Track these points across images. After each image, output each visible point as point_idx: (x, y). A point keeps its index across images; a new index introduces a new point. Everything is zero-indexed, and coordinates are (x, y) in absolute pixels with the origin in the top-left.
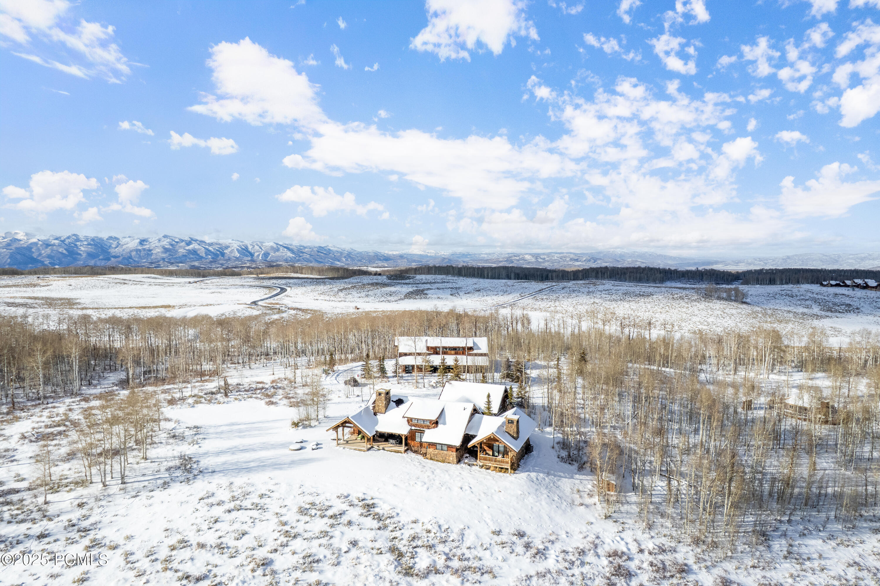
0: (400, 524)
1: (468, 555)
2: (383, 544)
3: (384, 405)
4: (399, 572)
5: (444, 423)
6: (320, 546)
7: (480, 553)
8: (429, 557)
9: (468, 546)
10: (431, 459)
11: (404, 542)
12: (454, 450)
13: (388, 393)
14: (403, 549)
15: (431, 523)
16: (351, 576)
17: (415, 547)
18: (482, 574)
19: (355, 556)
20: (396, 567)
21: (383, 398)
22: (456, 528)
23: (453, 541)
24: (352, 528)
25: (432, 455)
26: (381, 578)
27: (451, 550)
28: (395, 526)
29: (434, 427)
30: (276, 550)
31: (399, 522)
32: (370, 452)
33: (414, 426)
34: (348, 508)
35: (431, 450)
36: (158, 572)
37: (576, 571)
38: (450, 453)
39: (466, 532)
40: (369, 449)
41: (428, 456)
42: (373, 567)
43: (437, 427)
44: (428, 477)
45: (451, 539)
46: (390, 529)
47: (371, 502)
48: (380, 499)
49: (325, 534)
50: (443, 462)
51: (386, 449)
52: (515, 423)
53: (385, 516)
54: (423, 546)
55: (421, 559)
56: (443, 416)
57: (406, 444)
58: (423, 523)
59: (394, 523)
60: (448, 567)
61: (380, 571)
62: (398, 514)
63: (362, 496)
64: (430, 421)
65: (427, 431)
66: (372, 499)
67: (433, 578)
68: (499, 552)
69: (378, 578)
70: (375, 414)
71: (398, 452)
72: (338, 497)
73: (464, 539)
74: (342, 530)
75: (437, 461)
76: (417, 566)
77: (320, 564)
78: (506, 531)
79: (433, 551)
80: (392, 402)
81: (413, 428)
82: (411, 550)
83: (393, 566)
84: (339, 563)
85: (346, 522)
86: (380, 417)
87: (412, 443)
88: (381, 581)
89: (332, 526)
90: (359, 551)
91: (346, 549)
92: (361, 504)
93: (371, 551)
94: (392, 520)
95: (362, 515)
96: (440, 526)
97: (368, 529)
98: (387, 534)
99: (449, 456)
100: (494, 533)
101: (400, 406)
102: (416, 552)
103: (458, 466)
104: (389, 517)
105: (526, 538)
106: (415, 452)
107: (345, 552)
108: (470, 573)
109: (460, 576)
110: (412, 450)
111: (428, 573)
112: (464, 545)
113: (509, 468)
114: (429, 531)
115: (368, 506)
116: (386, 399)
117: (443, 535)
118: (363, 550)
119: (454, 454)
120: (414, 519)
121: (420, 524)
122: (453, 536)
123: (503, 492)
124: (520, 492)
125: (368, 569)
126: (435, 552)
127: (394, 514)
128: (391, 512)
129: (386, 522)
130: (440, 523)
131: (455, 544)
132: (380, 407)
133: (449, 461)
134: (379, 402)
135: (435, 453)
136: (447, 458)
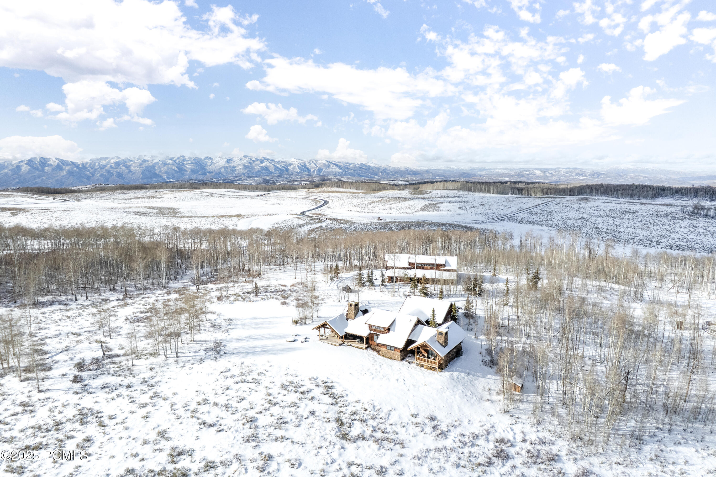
0: (347, 402)
1: (389, 429)
2: (332, 415)
3: (354, 313)
4: (338, 436)
5: (394, 331)
6: (290, 412)
7: (398, 429)
8: (361, 428)
9: (391, 423)
10: (383, 356)
11: (347, 415)
12: (399, 351)
13: (357, 305)
14: (345, 420)
15: (368, 404)
16: (305, 435)
17: (354, 420)
18: (396, 444)
19: (311, 422)
20: (337, 432)
21: (353, 309)
22: (385, 410)
23: (381, 418)
24: (313, 402)
25: (384, 353)
26: (324, 439)
27: (378, 425)
28: (343, 403)
29: (386, 333)
30: (261, 412)
31: (347, 401)
32: (341, 347)
33: (373, 330)
34: (314, 387)
35: (383, 349)
36: (188, 418)
37: (466, 450)
38: (396, 352)
39: (392, 413)
40: (341, 345)
41: (381, 353)
42: (321, 431)
43: (388, 333)
45: (380, 417)
46: (339, 405)
47: (330, 384)
48: (338, 383)
49: (294, 404)
50: (391, 358)
51: (353, 345)
52: (444, 335)
53: (339, 395)
54: (359, 420)
55: (355, 429)
56: (394, 325)
57: (367, 343)
58: (363, 403)
59: (343, 401)
60: (372, 436)
61: (324, 434)
62: (347, 395)
63: (326, 380)
64: (384, 328)
65: (381, 335)
66: (332, 382)
67: (360, 443)
68: (412, 430)
69: (322, 438)
70: (347, 319)
71: (361, 348)
72: (310, 379)
73: (390, 418)
74: (306, 403)
75: (387, 357)
76: (351, 434)
77: (287, 425)
78: (422, 415)
79: (365, 424)
80: (360, 312)
81: (372, 332)
82: (350, 422)
83: (335, 431)
84: (299, 426)
85: (310, 398)
86: (350, 321)
87: (370, 343)
88: (324, 441)
89: (300, 399)
90: (315, 419)
91: (306, 417)
92: (323, 385)
93: (323, 419)
94: (342, 399)
95: (322, 393)
96: (374, 407)
97: (324, 404)
98: (336, 408)
99: (396, 355)
100: (412, 415)
101: (365, 315)
102: (353, 424)
103: (401, 362)
104: (341, 397)
105: (435, 422)
106: (373, 349)
107: (306, 418)
108: (387, 442)
109: (378, 444)
110: (371, 348)
111: (357, 439)
112: (389, 422)
113: (437, 367)
114: (366, 410)
115: (328, 387)
116: (355, 309)
117: (375, 413)
118: (318, 418)
119: (399, 353)
120: (357, 400)
121: (361, 404)
122: (382, 415)
124: (441, 387)
125: (318, 432)
126: (367, 425)
127: (345, 395)
128: (342, 393)
129: (338, 400)
130: (375, 404)
131: (382, 421)
132: (351, 315)
133: (395, 359)
134: (350, 311)
135: (386, 351)
136: (394, 356)
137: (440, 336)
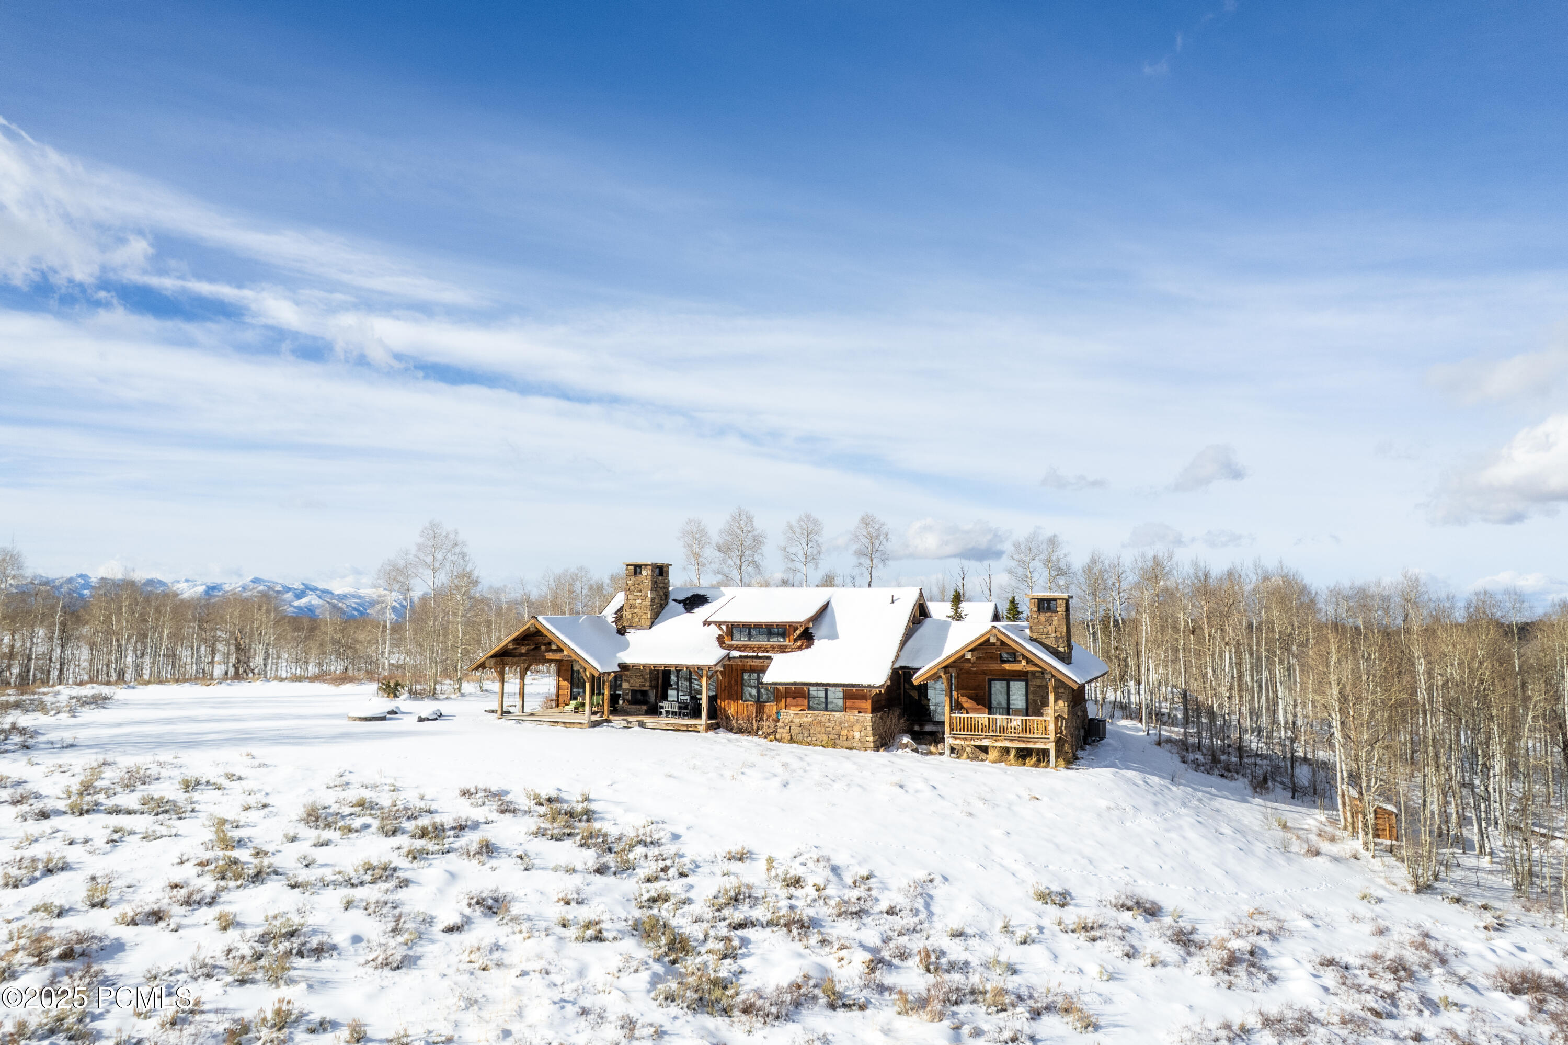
0: (684, 860)
1: (955, 951)
2: (610, 912)
3: (648, 603)
4: (670, 998)
5: (833, 636)
6: (348, 905)
7: (1011, 952)
8: (800, 955)
9: (956, 926)
10: (792, 740)
11: (698, 908)
12: (868, 705)
13: (661, 571)
14: (695, 931)
15: (801, 859)
16: (452, 1000)
17: (741, 926)
18: (1036, 1014)
19: (488, 941)
20: (656, 980)
21: (648, 582)
22: (899, 878)
23: (891, 912)
24: (494, 862)
25: (795, 730)
26: (584, 1012)
27: (886, 940)
28: (662, 864)
29: (800, 648)
30: (156, 916)
31: (681, 856)
32: (599, 729)
33: (738, 648)
34: (494, 816)
35: (791, 715)
38: (854, 716)
39: (939, 891)
40: (595, 724)
41: (782, 733)
42: (553, 977)
43: (808, 646)
44: (785, 765)
45: (884, 905)
46: (642, 873)
47: (578, 807)
48: (617, 803)
49: (381, 873)
50: (833, 744)
51: (649, 725)
52: (1061, 610)
53: (631, 839)
54: (770, 923)
55: (765, 960)
56: (827, 619)
57: (712, 714)
58: (770, 860)
59: (661, 858)
60: (882, 989)
61: (581, 991)
62: (676, 837)
63: (549, 793)
64: (790, 628)
65: (778, 658)
66: (587, 800)
67: (822, 1019)
69: (571, 1010)
70: (621, 632)
71: (687, 729)
73: (935, 909)
74: (451, 868)
75: (809, 744)
76: (750, 982)
77: (327, 962)
78: (1087, 895)
79: (814, 939)
80: (672, 604)
81: (735, 654)
82: (723, 930)
83: (645, 976)
84: (406, 963)
85: (474, 847)
86: (633, 636)
87: (731, 708)
88: (582, 1022)
89: (415, 855)
90: (507, 929)
91: (455, 919)
92: (542, 809)
93: (560, 930)
94: (653, 851)
95: (540, 833)
96: (835, 869)
97: (556, 869)
98: (630, 885)
99: (852, 727)
100: (1044, 897)
101: (696, 611)
102: (745, 942)
103: (882, 754)
104: (643, 843)
105: (1168, 920)
106: (740, 731)
107: (450, 930)
108: (980, 1010)
109: (941, 1016)
110: (730, 729)
111: (797, 1004)
112: (938, 925)
113: (1051, 747)
114: (797, 882)
115: (569, 814)
116: (655, 586)
117: (853, 894)
118: (525, 926)
119: (867, 718)
120: (735, 849)
121: (761, 862)
122: (892, 898)
123: (1045, 799)
124: (1103, 803)
125: (536, 983)
126: (823, 942)
127: (662, 836)
128: (649, 830)
129: (631, 856)
130: (837, 860)
131: (898, 922)
132: (636, 611)
133: (849, 744)
134: (635, 594)
135: (805, 719)
136: (844, 732)
137: (1043, 617)
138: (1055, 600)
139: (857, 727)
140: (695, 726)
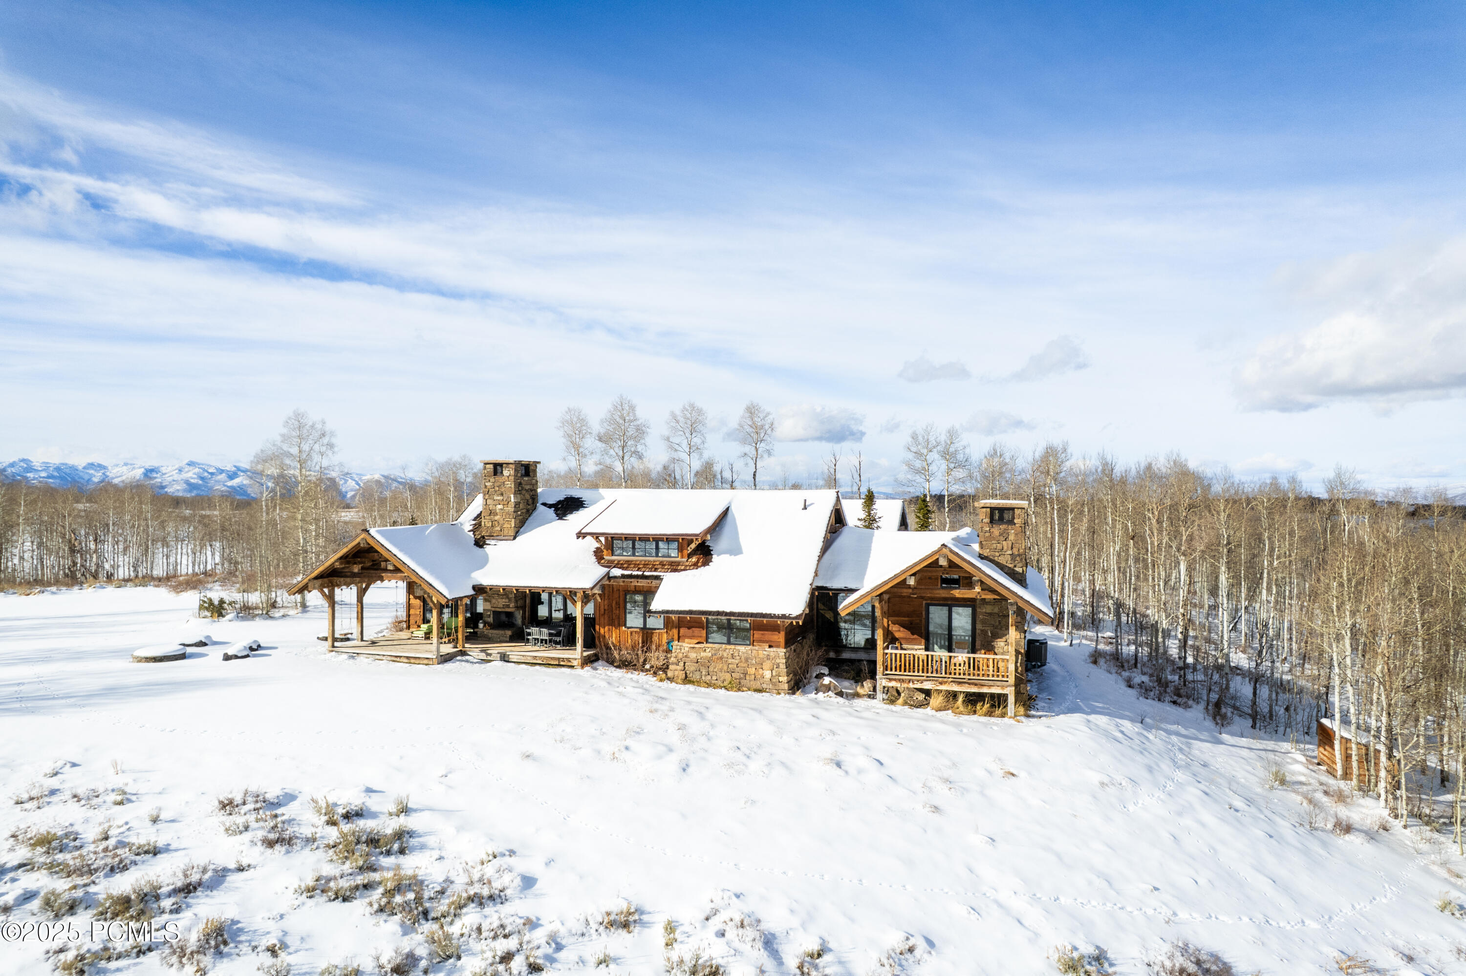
0: (539, 936)
3: (511, 508)
5: (736, 550)
10: (687, 680)
12: (781, 637)
13: (527, 470)
15: (716, 923)
21: (510, 484)
22: (863, 950)
24: (221, 971)
25: (691, 667)
28: (502, 946)
29: (696, 565)
31: (531, 924)
32: (449, 666)
33: (619, 565)
35: (685, 648)
38: (762, 651)
40: (446, 659)
41: (675, 670)
43: (706, 563)
44: (682, 727)
47: (388, 826)
48: (447, 813)
50: (737, 686)
51: (513, 658)
52: (1019, 522)
53: (460, 888)
56: (727, 529)
57: (589, 643)
58: (670, 928)
59: (502, 932)
62: (528, 882)
63: (351, 798)
64: (682, 541)
65: (669, 579)
66: (405, 810)
70: (480, 543)
71: (559, 664)
72: (228, 806)
75: (709, 685)
80: (541, 508)
81: (617, 572)
86: (494, 549)
87: (612, 636)
92: (333, 834)
94: (492, 916)
95: (318, 888)
96: (769, 943)
99: (761, 664)
101: (570, 517)
103: (799, 697)
104: (478, 900)
106: (625, 664)
110: (611, 662)
113: (1010, 691)
115: (373, 841)
116: (519, 488)
119: (780, 653)
120: (617, 906)
121: (656, 935)
123: (1022, 775)
127: (508, 882)
128: (489, 870)
129: (455, 929)
130: (771, 924)
132: (497, 518)
133: (757, 685)
134: (496, 498)
135: (703, 654)
136: (752, 671)
137: (996, 531)
138: (1013, 509)
139: (767, 665)
140: (568, 660)
